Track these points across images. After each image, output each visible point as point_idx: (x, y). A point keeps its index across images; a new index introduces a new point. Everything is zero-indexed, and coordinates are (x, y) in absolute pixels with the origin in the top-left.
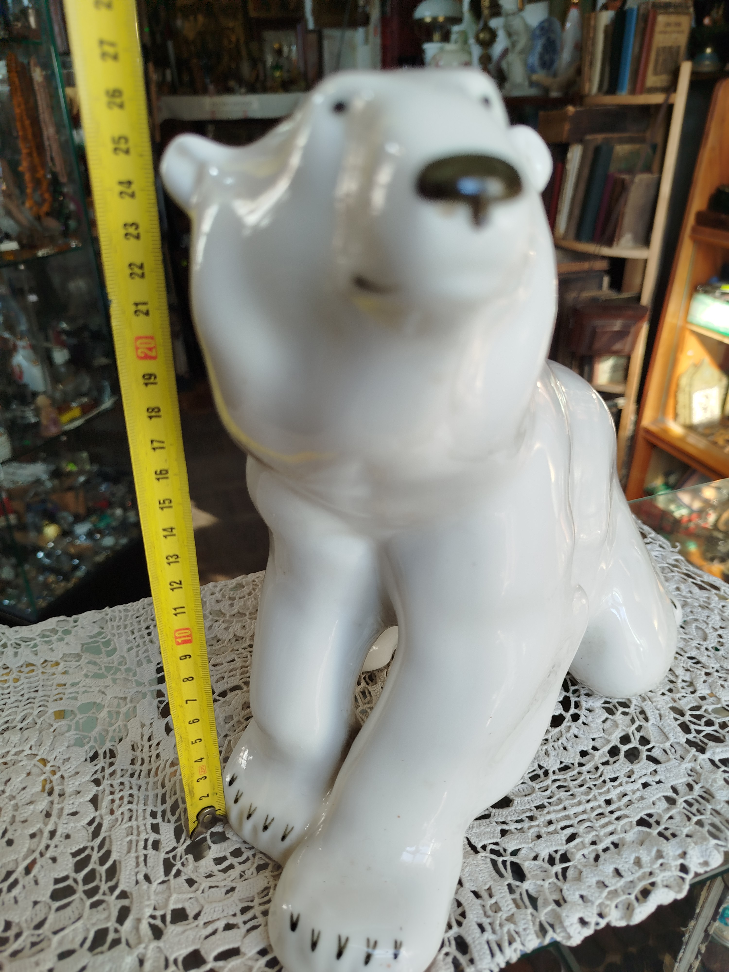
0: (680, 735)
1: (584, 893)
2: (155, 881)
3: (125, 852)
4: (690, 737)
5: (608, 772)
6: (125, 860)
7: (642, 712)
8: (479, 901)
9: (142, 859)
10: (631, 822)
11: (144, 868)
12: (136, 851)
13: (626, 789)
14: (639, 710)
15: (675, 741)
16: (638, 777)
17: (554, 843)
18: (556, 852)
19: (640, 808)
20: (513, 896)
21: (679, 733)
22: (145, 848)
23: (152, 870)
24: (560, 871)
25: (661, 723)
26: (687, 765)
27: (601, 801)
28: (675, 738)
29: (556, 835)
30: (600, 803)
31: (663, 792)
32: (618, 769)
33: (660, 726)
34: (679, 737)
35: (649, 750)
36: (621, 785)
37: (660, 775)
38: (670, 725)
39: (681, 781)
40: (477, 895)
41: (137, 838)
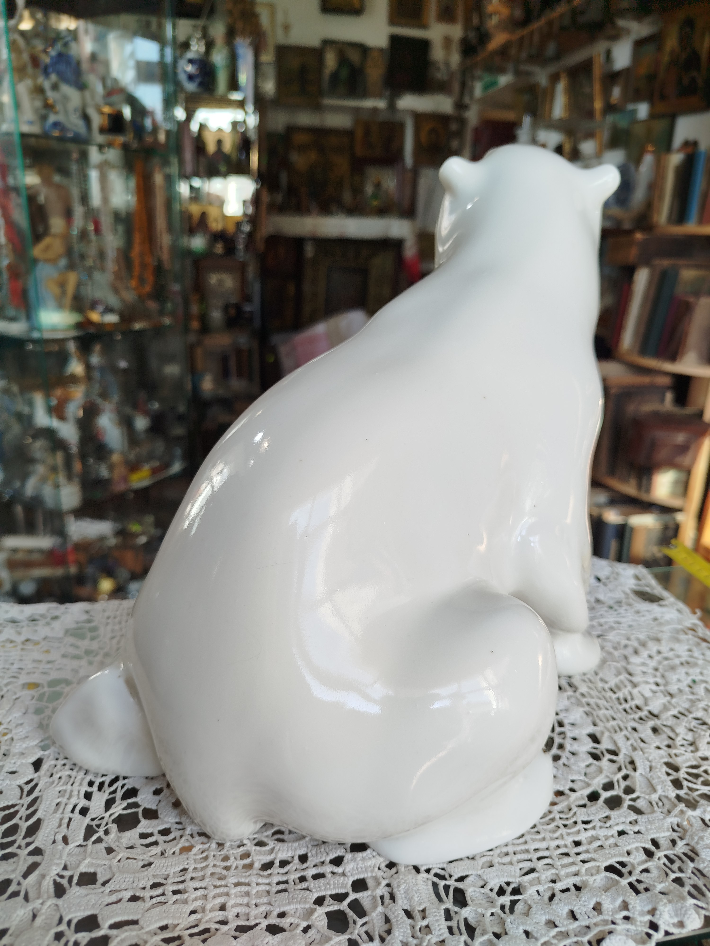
0: (670, 788)
1: (529, 928)
2: (71, 844)
3: (51, 812)
4: (682, 793)
5: (582, 815)
6: (49, 819)
7: (632, 762)
8: (410, 921)
9: (66, 821)
10: (599, 866)
11: (65, 830)
12: (63, 813)
13: (600, 833)
14: (628, 760)
15: (663, 794)
16: (615, 823)
17: (506, 874)
18: (508, 884)
19: (611, 854)
20: (449, 923)
21: (669, 786)
22: (73, 811)
23: (72, 833)
24: (508, 904)
25: (650, 775)
26: (673, 820)
27: (569, 840)
28: (664, 791)
29: (510, 866)
30: (566, 843)
31: (641, 842)
32: (593, 812)
33: (649, 777)
34: (668, 790)
35: (634, 800)
36: (594, 828)
37: (640, 826)
38: (659, 777)
39: (663, 834)
40: (409, 914)
41: (67, 801)
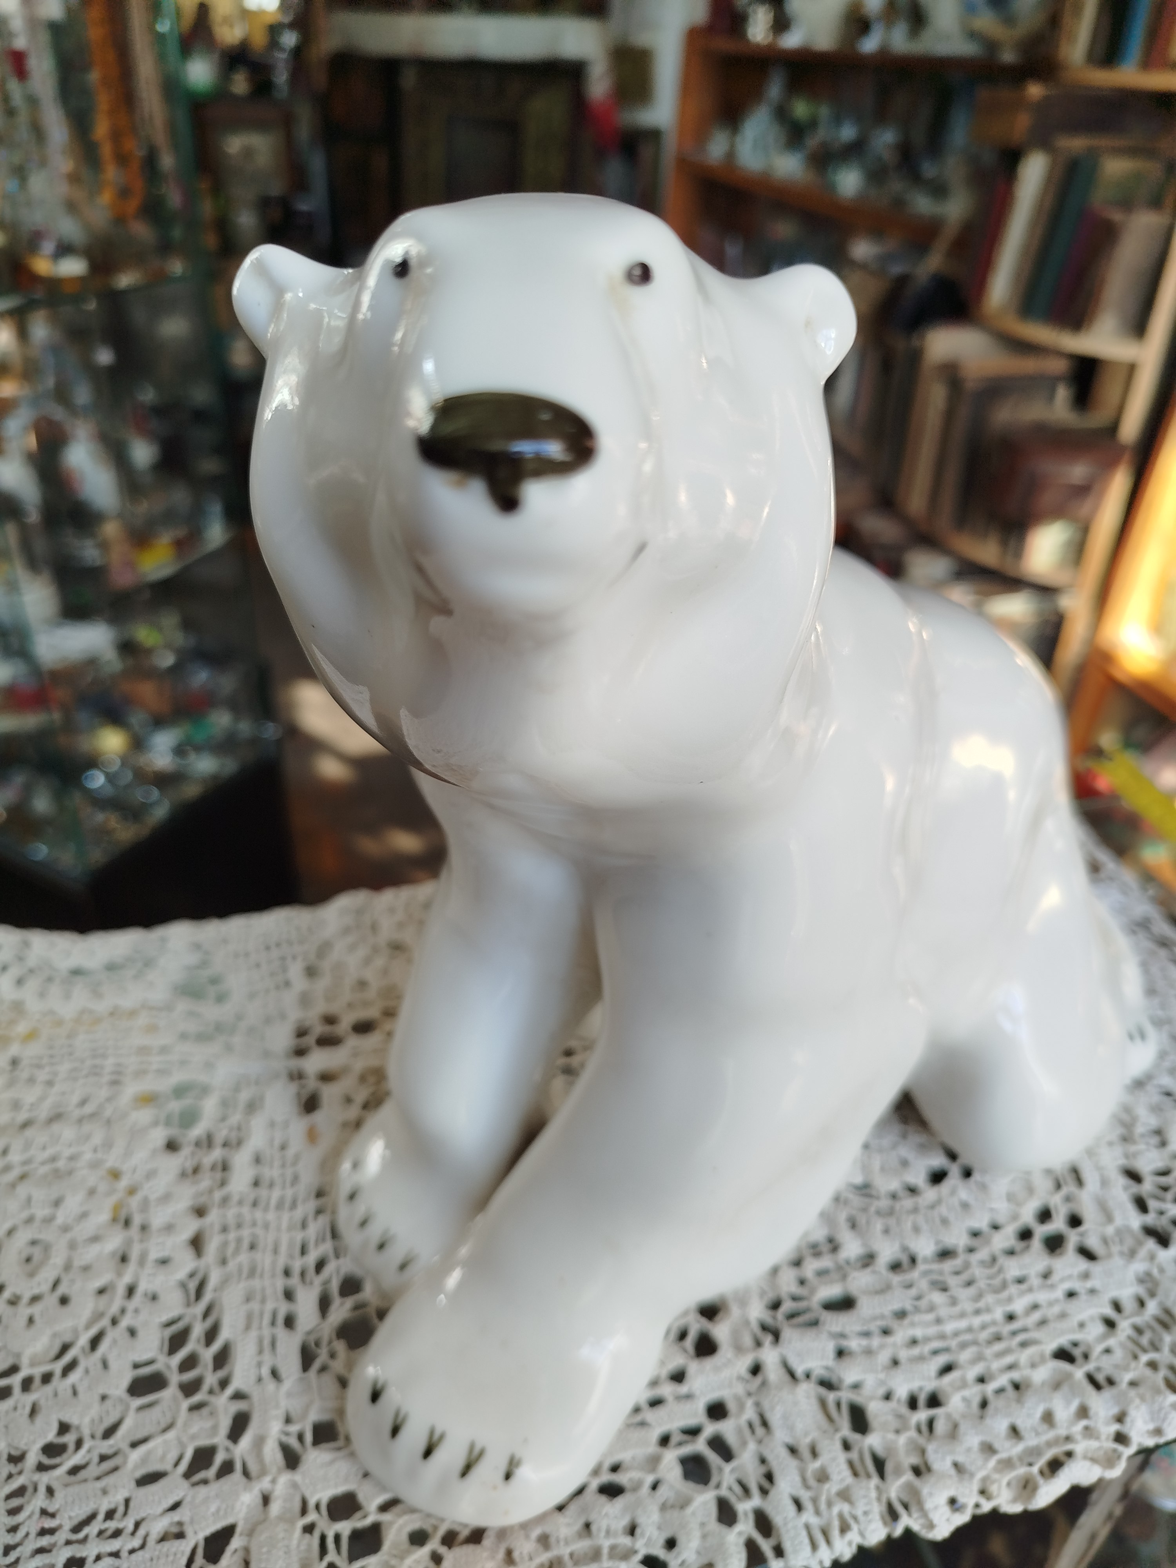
0: (1131, 1214)
1: (960, 1459)
2: (286, 1380)
3: (242, 1328)
4: (1148, 1220)
5: (1013, 1268)
6: (242, 1342)
7: (1074, 1172)
8: (796, 1463)
9: (268, 1341)
10: (1044, 1352)
11: (271, 1357)
12: (260, 1328)
13: (1040, 1298)
15: (1124, 1224)
16: (1060, 1279)
17: (917, 1376)
18: (921, 1389)
19: (1060, 1330)
20: (849, 1456)
21: (1131, 1211)
22: (273, 1323)
23: (283, 1361)
24: (924, 1420)
25: (1103, 1194)
26: (1139, 1266)
27: (998, 1314)
28: (1124, 1219)
29: (922, 1363)
30: (996, 1318)
31: (1097, 1307)
32: (1029, 1264)
33: (1102, 1198)
34: (1130, 1217)
35: (1082, 1236)
36: (1030, 1290)
37: (1094, 1280)
38: (1115, 1197)
39: (1127, 1291)
40: (793, 1450)
41: (261, 1307)
